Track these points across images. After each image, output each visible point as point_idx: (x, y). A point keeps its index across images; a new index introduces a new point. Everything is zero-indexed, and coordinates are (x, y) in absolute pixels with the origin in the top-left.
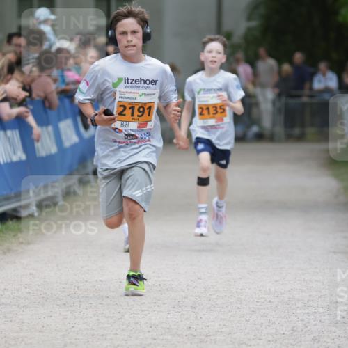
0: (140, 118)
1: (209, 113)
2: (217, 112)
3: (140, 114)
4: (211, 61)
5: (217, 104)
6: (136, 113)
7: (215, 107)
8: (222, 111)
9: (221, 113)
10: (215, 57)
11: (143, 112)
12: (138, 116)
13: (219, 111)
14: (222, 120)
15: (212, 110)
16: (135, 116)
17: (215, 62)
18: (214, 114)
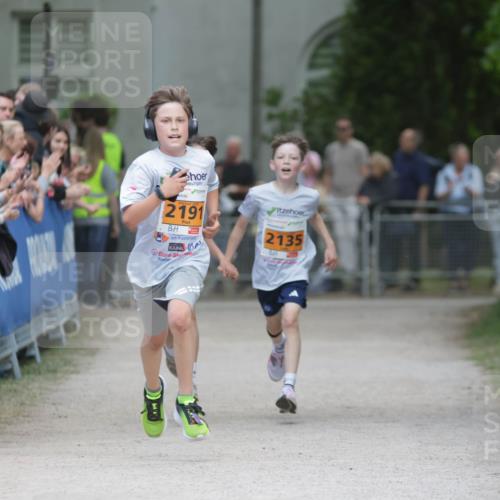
0: (191, 221)
1: (281, 244)
2: (291, 244)
3: (192, 216)
4: (284, 170)
5: (294, 233)
6: (187, 214)
7: (291, 236)
8: (297, 242)
9: (297, 245)
10: (288, 164)
11: (195, 213)
12: (190, 218)
13: (295, 242)
14: (295, 254)
15: (286, 241)
16: (186, 219)
17: (289, 170)
18: (288, 245)
